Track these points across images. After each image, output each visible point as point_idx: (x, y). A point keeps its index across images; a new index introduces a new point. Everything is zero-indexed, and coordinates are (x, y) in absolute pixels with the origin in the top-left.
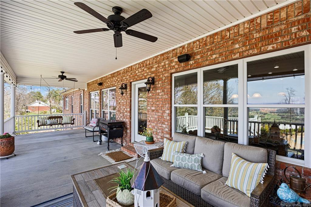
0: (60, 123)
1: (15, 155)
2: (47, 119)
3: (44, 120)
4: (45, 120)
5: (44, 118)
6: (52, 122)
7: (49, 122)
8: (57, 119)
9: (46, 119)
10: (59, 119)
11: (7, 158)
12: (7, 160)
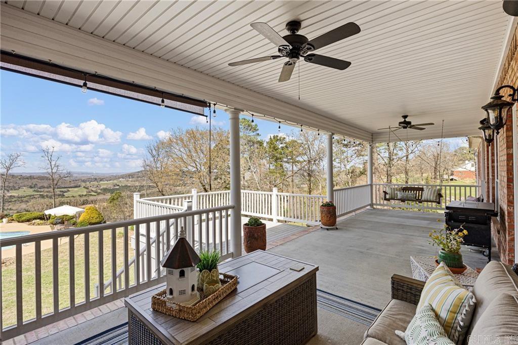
0: (420, 198)
1: (337, 229)
2: (399, 191)
3: (394, 191)
4: (396, 192)
5: (394, 188)
6: (405, 196)
7: (399, 195)
8: (415, 191)
9: (397, 190)
10: (418, 192)
11: (328, 229)
12: (326, 231)
